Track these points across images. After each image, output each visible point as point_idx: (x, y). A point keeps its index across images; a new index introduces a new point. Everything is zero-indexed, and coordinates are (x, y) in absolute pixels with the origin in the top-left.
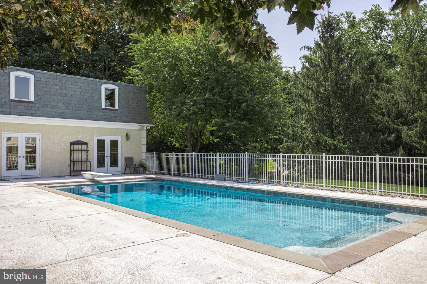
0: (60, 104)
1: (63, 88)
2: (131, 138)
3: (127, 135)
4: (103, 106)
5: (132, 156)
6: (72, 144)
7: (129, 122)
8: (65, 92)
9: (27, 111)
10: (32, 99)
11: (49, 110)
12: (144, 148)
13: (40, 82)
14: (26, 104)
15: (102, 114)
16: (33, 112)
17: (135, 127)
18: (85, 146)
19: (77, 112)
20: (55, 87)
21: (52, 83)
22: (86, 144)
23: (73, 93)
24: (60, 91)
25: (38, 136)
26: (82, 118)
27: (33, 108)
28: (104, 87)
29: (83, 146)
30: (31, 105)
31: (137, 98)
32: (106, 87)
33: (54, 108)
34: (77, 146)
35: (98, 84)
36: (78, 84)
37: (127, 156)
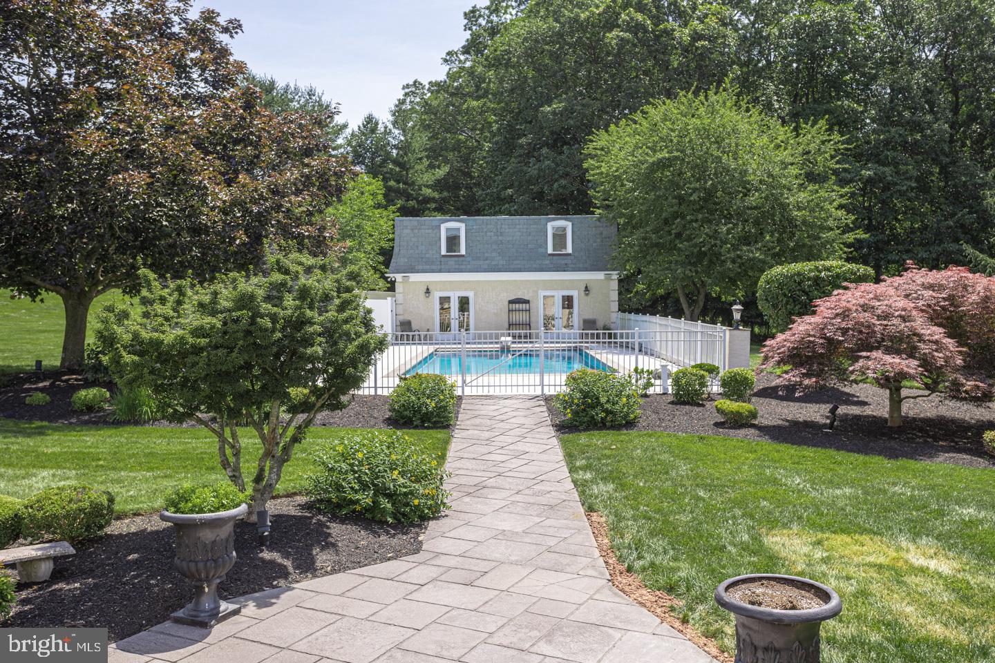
0: (494, 254)
1: (499, 234)
2: (593, 292)
3: (586, 287)
4: (550, 251)
5: (595, 317)
6: (511, 302)
7: (586, 270)
8: (500, 238)
9: (457, 266)
10: (463, 252)
11: (481, 262)
12: (615, 306)
13: (473, 231)
14: (457, 259)
15: (547, 262)
16: (463, 267)
17: (600, 276)
18: (528, 305)
19: (515, 262)
20: (489, 234)
21: (485, 230)
22: (527, 302)
23: (511, 238)
24: (494, 238)
25: (470, 294)
26: (520, 270)
27: (464, 263)
28: (550, 226)
29: (524, 305)
30: (461, 259)
31: (602, 233)
32: (554, 224)
33: (486, 260)
34: (517, 305)
35: (543, 222)
36: (518, 227)
37: (586, 318)
